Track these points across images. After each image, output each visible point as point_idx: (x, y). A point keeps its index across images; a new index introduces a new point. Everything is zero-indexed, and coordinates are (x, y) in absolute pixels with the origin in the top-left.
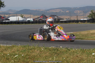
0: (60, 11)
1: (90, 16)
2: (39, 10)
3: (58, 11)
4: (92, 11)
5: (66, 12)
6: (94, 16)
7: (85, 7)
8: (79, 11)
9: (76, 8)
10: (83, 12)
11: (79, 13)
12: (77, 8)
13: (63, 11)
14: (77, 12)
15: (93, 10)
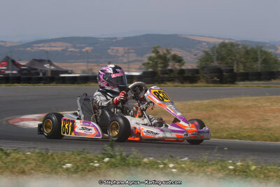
0: (64, 48)
1: (148, 63)
2: (3, 44)
3: (58, 47)
4: (155, 48)
5: (84, 50)
6: (162, 65)
7: (141, 36)
8: (121, 49)
9: (114, 41)
10: (133, 51)
11: (123, 56)
12: (115, 38)
13: (73, 47)
14: (117, 50)
15: (158, 47)
